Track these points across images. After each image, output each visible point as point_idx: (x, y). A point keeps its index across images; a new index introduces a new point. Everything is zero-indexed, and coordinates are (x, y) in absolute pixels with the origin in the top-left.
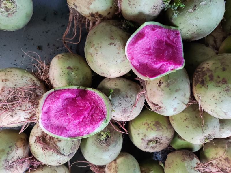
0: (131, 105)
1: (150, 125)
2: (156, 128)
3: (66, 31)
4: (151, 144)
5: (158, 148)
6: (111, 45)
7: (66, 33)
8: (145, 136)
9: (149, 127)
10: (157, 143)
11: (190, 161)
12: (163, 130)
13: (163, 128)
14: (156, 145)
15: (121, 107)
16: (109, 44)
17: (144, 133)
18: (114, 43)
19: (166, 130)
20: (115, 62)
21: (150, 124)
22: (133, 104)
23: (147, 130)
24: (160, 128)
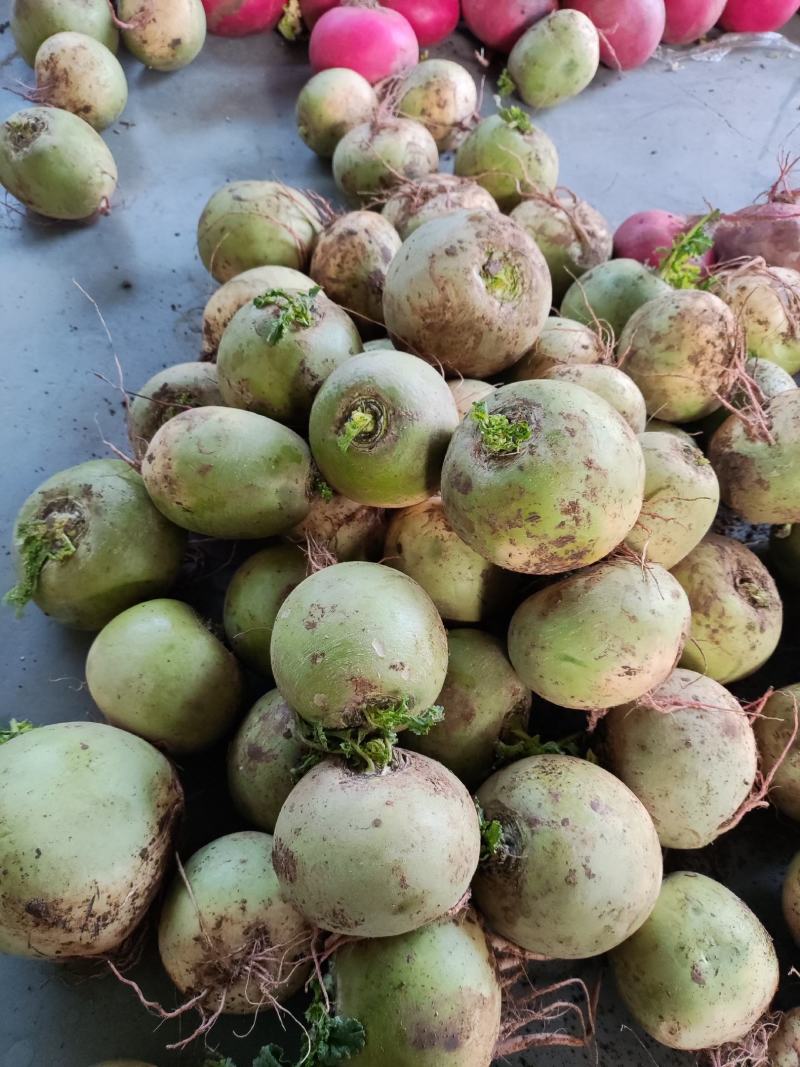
0: (701, 717)
1: (712, 627)
2: (713, 603)
3: (562, 1043)
4: (761, 597)
5: (755, 569)
6: (593, 872)
7: (571, 1041)
8: (750, 627)
9: (721, 626)
10: (748, 580)
11: (757, 465)
12: (707, 581)
13: (702, 583)
14: (754, 580)
15: (725, 749)
16: (592, 880)
17: (745, 633)
18: (584, 866)
19: (702, 569)
20: (627, 834)
21: (708, 626)
22: (697, 713)
23: (733, 628)
24: (706, 591)
